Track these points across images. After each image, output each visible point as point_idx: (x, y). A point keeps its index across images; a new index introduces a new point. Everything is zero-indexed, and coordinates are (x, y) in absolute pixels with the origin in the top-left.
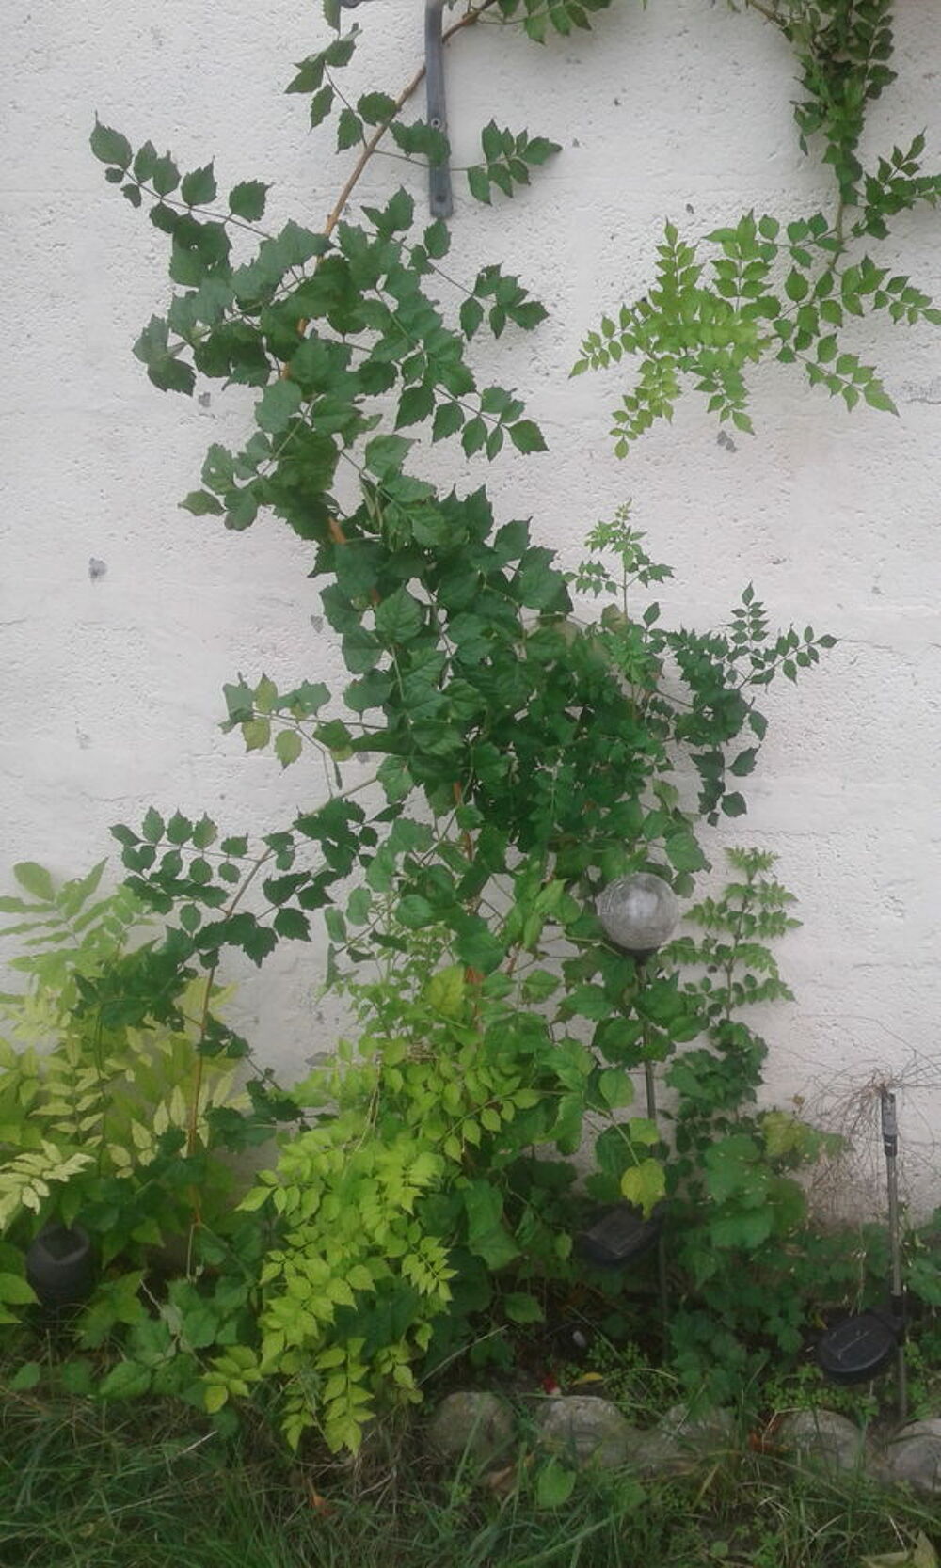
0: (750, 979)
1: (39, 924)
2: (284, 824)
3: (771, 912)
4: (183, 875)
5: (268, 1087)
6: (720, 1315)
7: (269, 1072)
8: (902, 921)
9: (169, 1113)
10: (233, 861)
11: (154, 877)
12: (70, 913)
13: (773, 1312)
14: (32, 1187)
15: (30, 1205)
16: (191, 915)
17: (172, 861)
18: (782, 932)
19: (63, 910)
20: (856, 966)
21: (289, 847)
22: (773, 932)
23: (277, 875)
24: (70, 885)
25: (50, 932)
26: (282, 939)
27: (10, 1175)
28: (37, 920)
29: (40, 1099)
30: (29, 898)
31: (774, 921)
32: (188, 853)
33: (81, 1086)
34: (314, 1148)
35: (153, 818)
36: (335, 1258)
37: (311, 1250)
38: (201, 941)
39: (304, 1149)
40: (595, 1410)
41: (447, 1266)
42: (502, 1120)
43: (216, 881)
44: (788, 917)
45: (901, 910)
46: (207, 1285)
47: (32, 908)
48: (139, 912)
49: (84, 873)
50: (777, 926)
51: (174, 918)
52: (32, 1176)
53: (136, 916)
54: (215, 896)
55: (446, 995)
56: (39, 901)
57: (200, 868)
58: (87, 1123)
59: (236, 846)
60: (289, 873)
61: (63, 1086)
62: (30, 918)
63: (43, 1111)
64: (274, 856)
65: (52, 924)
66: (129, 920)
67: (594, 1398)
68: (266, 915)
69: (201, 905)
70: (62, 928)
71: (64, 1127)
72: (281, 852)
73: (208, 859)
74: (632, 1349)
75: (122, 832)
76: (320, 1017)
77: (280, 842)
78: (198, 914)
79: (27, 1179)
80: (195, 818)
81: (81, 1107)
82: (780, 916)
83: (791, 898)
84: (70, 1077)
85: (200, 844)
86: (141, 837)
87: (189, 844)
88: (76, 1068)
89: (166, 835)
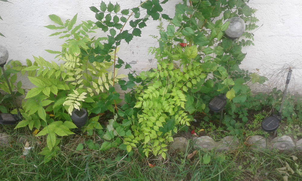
0: (243, 40)
1: (61, 32)
2: (137, 4)
3: (252, 24)
4: (112, 21)
5: (134, 75)
6: (231, 116)
7: (135, 72)
8: (283, 25)
9: (102, 80)
10: (124, 16)
11: (104, 22)
12: (69, 29)
13: (240, 113)
14: (76, 103)
15: (77, 109)
16: (113, 32)
17: (108, 17)
18: (254, 28)
19: (67, 28)
20: (270, 36)
21: (138, 12)
22: (252, 29)
23: (134, 19)
24: (67, 21)
25: (65, 34)
26: (134, 36)
27: (69, 101)
28: (60, 31)
29: (67, 77)
30: (57, 25)
31: (252, 26)
32: (113, 14)
33: (77, 73)
34: (151, 91)
35: (103, 4)
36: (156, 116)
37: (149, 114)
38: (116, 39)
39: (149, 92)
40: (208, 139)
41: (187, 118)
42: (197, 81)
43: (120, 22)
44: (256, 25)
45: (283, 22)
46: (119, 121)
47: (58, 28)
48: (89, 29)
49: (71, 18)
50: (253, 27)
51: (108, 33)
52: (74, 100)
53: (89, 30)
54: (119, 26)
55: (192, 53)
56: (60, 26)
57: (116, 18)
58: (79, 82)
59: (125, 12)
60: (139, 19)
61: (71, 73)
62: (58, 31)
63: (68, 80)
64: (134, 14)
65: (65, 32)
66: (87, 31)
67: (207, 136)
68: (130, 30)
69: (115, 28)
70: (68, 33)
71: (73, 83)
72: (136, 13)
73: (118, 16)
74: (211, 124)
75: (94, 9)
76: (133, 53)
77: (136, 10)
78: (115, 32)
79: (73, 101)
80: (114, 4)
81: (77, 78)
82: (254, 25)
83: (258, 20)
84: (73, 71)
85: (116, 12)
86: (100, 10)
87: (113, 12)
88: (75, 68)
89: (107, 10)
